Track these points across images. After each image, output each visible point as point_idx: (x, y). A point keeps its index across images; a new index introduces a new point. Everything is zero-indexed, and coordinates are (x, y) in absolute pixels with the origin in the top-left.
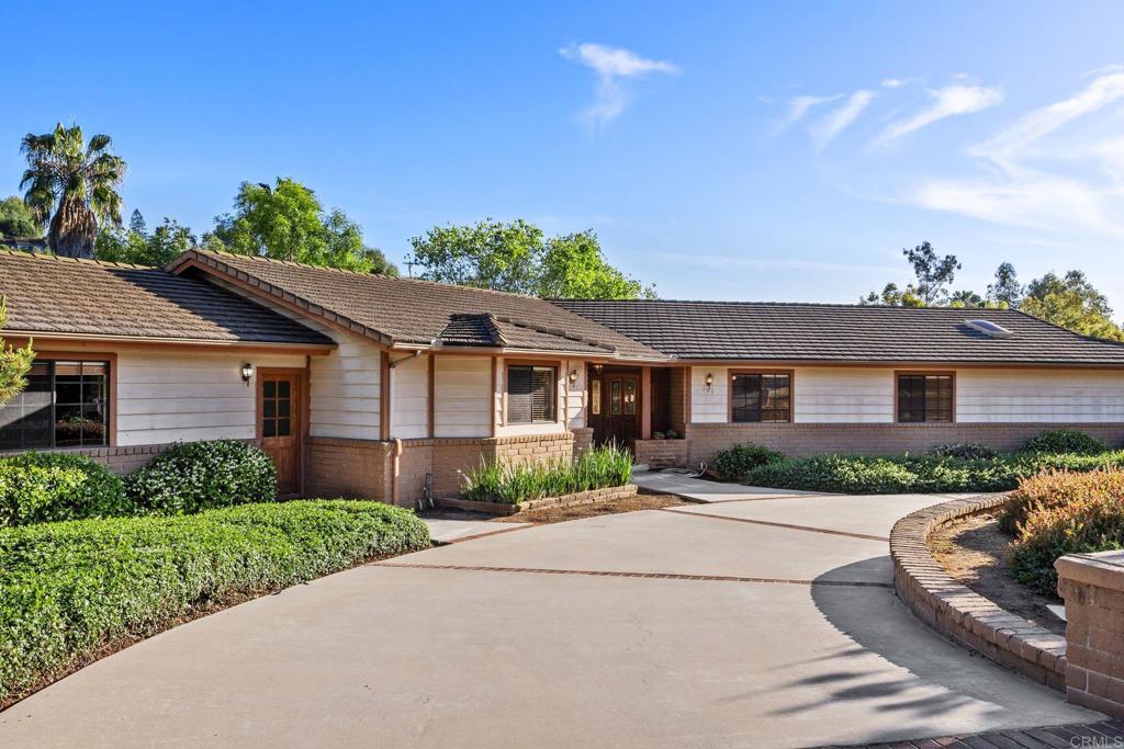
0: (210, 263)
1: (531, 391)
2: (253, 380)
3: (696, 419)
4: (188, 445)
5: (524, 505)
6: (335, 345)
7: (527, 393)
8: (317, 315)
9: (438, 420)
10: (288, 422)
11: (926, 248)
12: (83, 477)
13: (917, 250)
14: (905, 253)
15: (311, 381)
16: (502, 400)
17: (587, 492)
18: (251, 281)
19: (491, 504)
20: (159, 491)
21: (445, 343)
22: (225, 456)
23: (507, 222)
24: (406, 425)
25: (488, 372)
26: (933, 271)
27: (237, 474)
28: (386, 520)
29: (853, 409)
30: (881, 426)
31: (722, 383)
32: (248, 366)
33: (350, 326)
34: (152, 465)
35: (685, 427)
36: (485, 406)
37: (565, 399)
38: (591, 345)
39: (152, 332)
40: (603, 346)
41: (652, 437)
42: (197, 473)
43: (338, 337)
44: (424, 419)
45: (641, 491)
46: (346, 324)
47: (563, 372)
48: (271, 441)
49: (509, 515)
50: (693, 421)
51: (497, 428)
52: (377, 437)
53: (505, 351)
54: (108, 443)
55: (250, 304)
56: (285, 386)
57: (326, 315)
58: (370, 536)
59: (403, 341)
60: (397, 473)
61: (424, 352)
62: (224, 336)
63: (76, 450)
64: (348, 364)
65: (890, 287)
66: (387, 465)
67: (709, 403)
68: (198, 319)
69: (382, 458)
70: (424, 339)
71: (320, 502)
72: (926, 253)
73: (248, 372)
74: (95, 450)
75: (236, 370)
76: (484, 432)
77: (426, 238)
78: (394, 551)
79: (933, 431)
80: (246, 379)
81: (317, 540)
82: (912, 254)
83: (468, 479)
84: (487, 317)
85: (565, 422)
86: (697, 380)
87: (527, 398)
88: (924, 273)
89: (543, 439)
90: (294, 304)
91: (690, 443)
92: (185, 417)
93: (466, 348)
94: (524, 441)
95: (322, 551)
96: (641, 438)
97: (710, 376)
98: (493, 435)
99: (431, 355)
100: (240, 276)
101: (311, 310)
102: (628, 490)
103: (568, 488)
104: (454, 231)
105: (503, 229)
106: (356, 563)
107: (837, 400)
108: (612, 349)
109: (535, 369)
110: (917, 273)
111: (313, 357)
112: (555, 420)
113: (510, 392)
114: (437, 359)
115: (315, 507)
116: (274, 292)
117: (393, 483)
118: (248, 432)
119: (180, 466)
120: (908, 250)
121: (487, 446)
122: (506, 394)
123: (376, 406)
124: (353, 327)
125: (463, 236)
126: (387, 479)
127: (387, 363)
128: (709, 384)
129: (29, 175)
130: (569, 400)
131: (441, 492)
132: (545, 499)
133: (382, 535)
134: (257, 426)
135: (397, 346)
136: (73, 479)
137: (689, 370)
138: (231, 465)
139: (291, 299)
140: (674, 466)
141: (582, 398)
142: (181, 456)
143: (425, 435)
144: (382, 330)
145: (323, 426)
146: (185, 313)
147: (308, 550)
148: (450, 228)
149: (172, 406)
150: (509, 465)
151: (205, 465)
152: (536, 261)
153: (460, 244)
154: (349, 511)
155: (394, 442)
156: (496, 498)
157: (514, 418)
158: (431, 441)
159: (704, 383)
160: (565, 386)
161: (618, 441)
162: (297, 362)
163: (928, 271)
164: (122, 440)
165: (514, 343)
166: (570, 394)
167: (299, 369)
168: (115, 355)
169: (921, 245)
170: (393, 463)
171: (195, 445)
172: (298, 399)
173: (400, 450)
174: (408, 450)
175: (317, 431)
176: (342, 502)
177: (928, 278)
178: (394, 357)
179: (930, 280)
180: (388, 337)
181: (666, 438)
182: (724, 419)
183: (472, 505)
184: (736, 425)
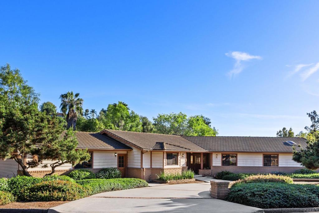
0: (108, 132)
1: (172, 159)
2: (117, 156)
3: (214, 165)
4: (105, 168)
5: (169, 181)
6: (132, 149)
7: (171, 159)
8: (129, 144)
9: (153, 164)
10: (123, 164)
11: (314, 112)
12: (89, 173)
13: (311, 113)
14: (307, 114)
15: (128, 156)
16: (165, 160)
17: (183, 180)
18: (116, 136)
19: (162, 181)
20: (101, 176)
21: (153, 149)
22: (112, 170)
23: (177, 113)
24: (146, 165)
25: (163, 155)
26: (316, 120)
27: (114, 174)
28: (140, 182)
29: (252, 163)
30: (259, 167)
31: (220, 156)
32: (116, 153)
33: (135, 146)
34: (100, 172)
35: (211, 167)
36: (162, 161)
37: (180, 160)
38: (185, 149)
39: (99, 147)
40: (188, 149)
41: (203, 169)
42: (107, 174)
43: (133, 148)
44: (150, 164)
45: (196, 180)
46: (134, 145)
47: (179, 154)
48: (120, 168)
49: (166, 183)
50: (213, 165)
51: (164, 166)
52: (140, 168)
53: (165, 151)
54: (92, 168)
55: (116, 140)
56: (123, 157)
57: (131, 144)
58: (137, 184)
59: (145, 149)
60: (144, 175)
61: (149, 151)
62: (112, 148)
63: (87, 169)
64: (135, 153)
65: (284, 129)
66: (142, 173)
67: (217, 161)
68: (107, 144)
69: (141, 171)
70: (149, 148)
71: (129, 178)
72: (314, 114)
73: (116, 155)
74: (90, 169)
75: (114, 154)
76: (162, 167)
77: (157, 118)
78: (141, 187)
79: (272, 168)
80: (115, 156)
81: (128, 183)
82: (310, 114)
83: (158, 176)
84: (163, 143)
85: (180, 165)
86: (214, 156)
87: (171, 160)
88: (314, 120)
89: (175, 169)
90: (124, 141)
91: (212, 170)
92: (105, 163)
93: (157, 150)
94: (170, 169)
95: (129, 185)
96: (200, 169)
97: (217, 155)
98: (163, 167)
99: (151, 152)
100: (114, 135)
101: (128, 142)
102: (193, 180)
103: (179, 179)
104: (164, 116)
105: (176, 115)
106: (135, 188)
107: (248, 161)
108: (190, 150)
109: (173, 154)
110: (312, 120)
111: (128, 152)
112: (178, 165)
113: (167, 159)
114: (152, 152)
115: (129, 179)
116: (121, 139)
117: (143, 176)
118: (116, 166)
119: (104, 172)
120: (308, 113)
121: (162, 170)
122: (166, 160)
123: (140, 161)
124: (136, 146)
125: (166, 117)
126: (142, 176)
127: (142, 153)
128: (217, 157)
129: (62, 104)
130: (181, 160)
131: (153, 179)
132: (174, 181)
133: (139, 184)
134: (118, 165)
135: (144, 150)
136: (88, 174)
137: (212, 153)
138: (113, 172)
139: (124, 140)
140: (208, 175)
141: (185, 160)
142: (104, 170)
143: (150, 167)
144: (141, 147)
145: (130, 165)
146: (105, 143)
147: (127, 185)
148: (163, 115)
149: (103, 161)
150: (166, 174)
151: (109, 172)
152: (186, 122)
153: (166, 119)
154: (134, 180)
155: (143, 168)
156: (163, 180)
157: (168, 164)
158: (151, 169)
159: (215, 156)
160: (180, 158)
161: (192, 170)
162: (125, 152)
163: (315, 119)
164: (94, 167)
165: (167, 149)
166: (181, 159)
167: (125, 154)
168: (93, 152)
169: (313, 111)
170: (143, 172)
171: (107, 168)
172: (125, 160)
173: (145, 170)
174: (146, 170)
175: (129, 166)
176: (133, 178)
177: (315, 122)
178: (144, 152)
179: (316, 122)
180: (142, 148)
181: (207, 169)
182: (220, 165)
183: (159, 181)
184: (223, 166)
